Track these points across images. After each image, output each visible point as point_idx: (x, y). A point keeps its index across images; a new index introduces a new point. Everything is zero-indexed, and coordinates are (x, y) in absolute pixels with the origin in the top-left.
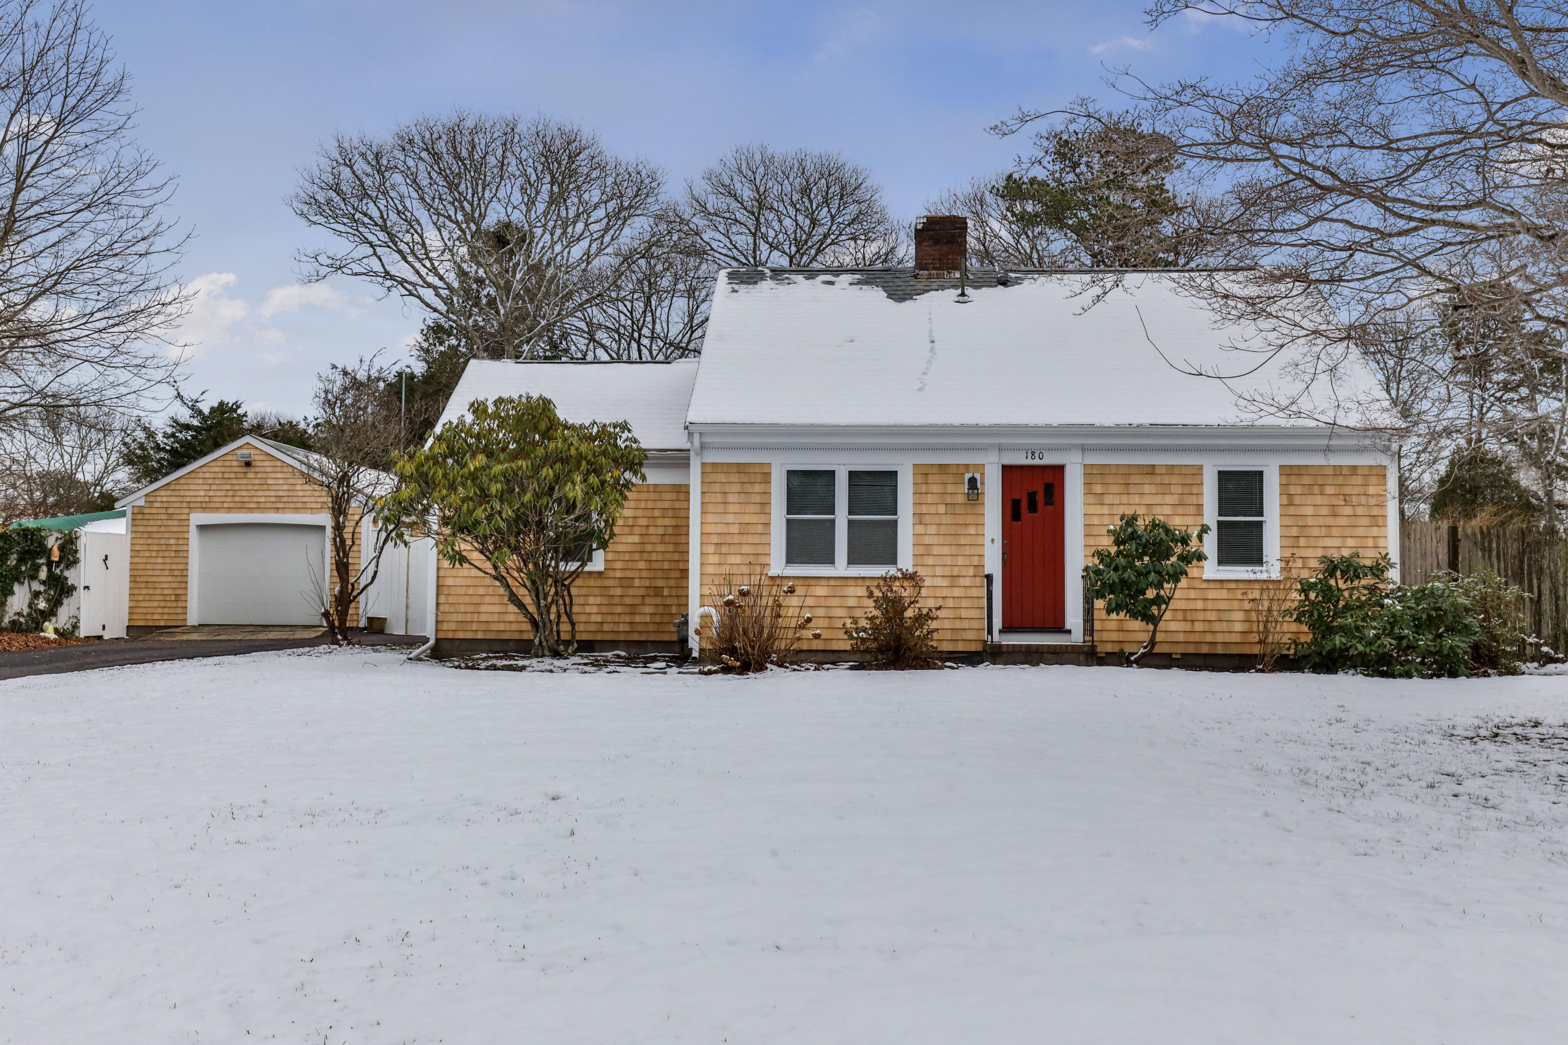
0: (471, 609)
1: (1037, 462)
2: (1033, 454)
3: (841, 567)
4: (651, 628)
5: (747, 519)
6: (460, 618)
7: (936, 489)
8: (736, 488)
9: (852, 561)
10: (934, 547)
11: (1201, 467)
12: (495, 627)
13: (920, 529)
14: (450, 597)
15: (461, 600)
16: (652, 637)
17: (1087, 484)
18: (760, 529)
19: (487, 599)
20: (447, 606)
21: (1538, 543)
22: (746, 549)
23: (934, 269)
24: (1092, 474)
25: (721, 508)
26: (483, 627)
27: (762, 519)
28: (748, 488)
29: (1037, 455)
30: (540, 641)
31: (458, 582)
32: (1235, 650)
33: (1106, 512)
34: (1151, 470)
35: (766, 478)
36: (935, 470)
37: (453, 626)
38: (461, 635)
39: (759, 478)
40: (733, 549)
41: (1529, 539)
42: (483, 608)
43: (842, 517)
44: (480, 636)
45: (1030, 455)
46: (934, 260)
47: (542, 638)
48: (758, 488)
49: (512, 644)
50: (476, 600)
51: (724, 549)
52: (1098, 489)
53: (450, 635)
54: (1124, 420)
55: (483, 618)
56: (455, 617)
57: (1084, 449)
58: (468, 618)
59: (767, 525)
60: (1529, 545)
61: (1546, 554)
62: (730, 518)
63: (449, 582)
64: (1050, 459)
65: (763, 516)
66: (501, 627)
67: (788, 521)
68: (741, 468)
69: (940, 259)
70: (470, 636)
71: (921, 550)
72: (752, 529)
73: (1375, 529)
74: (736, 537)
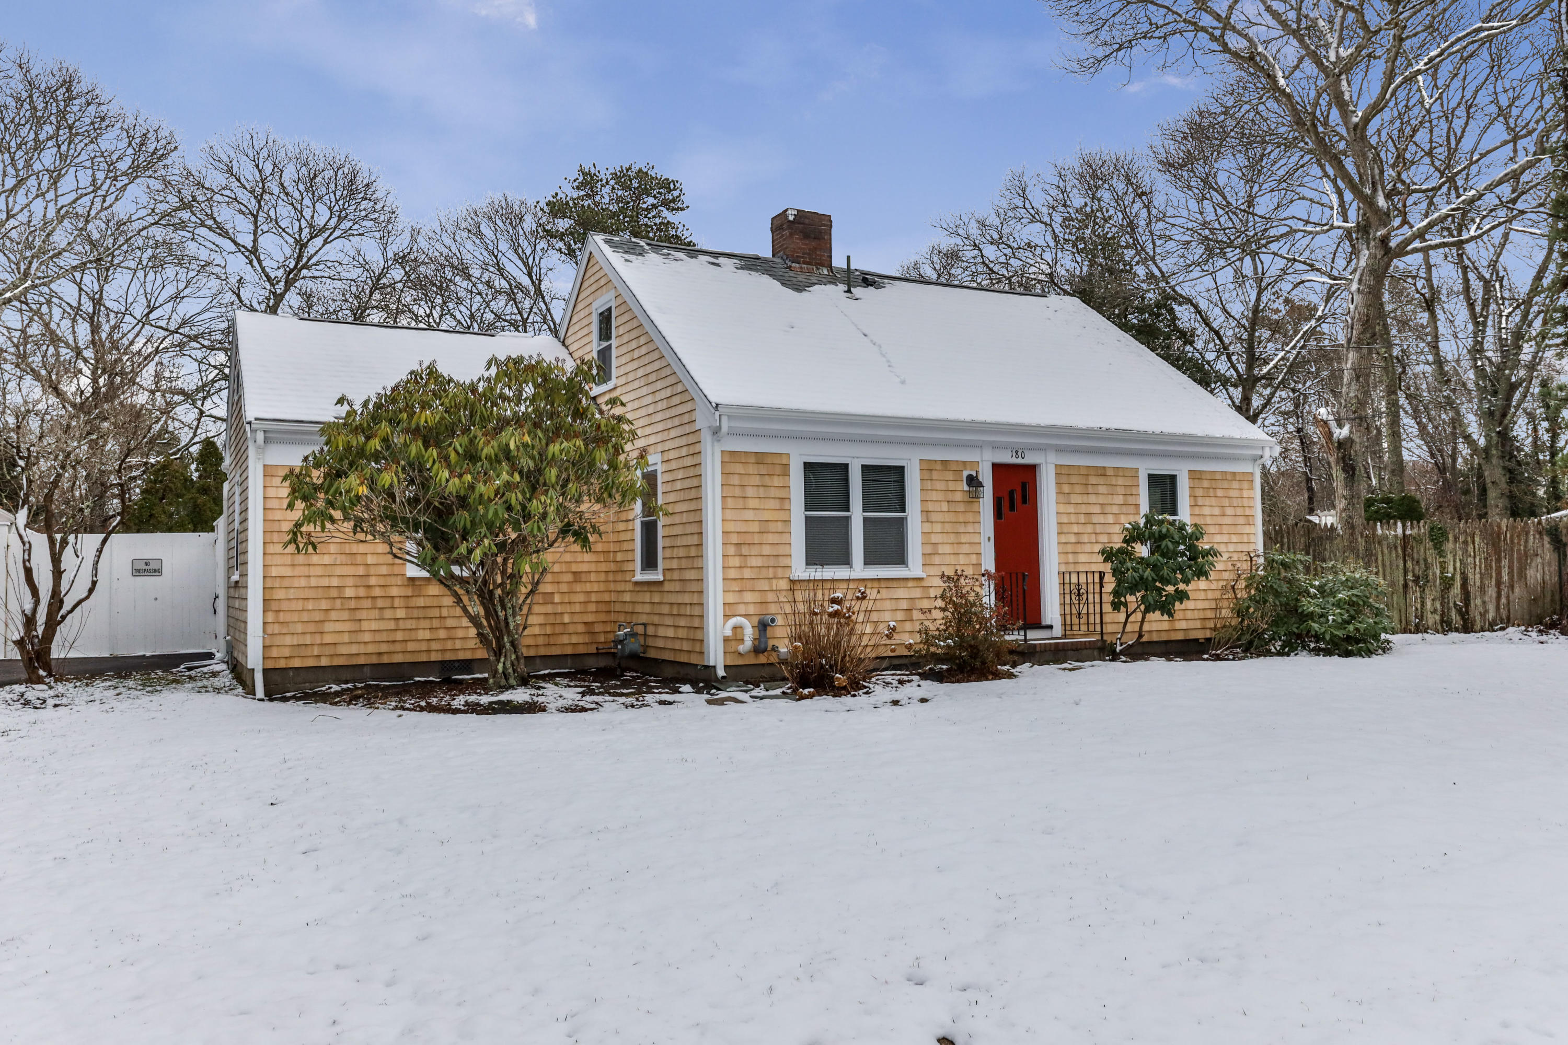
0: (311, 628)
1: (1020, 461)
2: (1017, 452)
3: (858, 569)
4: (541, 641)
5: (766, 516)
6: (295, 641)
7: (940, 485)
8: (756, 480)
9: (868, 562)
10: (940, 546)
11: (1137, 470)
12: (344, 650)
13: (927, 527)
14: (282, 614)
15: (295, 617)
16: (543, 652)
17: (1058, 483)
18: (780, 527)
19: (334, 615)
20: (276, 626)
21: (1321, 538)
22: (767, 550)
23: (805, 263)
24: (1062, 472)
25: (740, 503)
26: (328, 651)
27: (782, 516)
28: (767, 481)
29: (1019, 454)
30: (504, 667)
31: (292, 594)
32: (1164, 637)
33: (1072, 511)
34: (1102, 472)
35: (785, 470)
36: (939, 467)
37: (286, 652)
38: (297, 663)
39: (778, 470)
40: (755, 550)
41: (1314, 535)
42: (329, 627)
43: (857, 514)
44: (324, 662)
45: (1014, 454)
46: (804, 254)
47: (508, 665)
48: (777, 481)
49: (367, 671)
50: (318, 616)
51: (745, 550)
52: (1066, 489)
53: (282, 664)
54: (1095, 424)
55: (328, 639)
56: (288, 640)
57: (1059, 450)
58: (308, 640)
59: (787, 522)
60: (1313, 539)
61: (1328, 547)
62: (749, 515)
63: (280, 594)
64: (1029, 460)
65: (783, 512)
66: (354, 649)
67: (807, 518)
68: (760, 458)
69: (809, 254)
70: (310, 663)
71: (929, 549)
72: (772, 527)
73: (1248, 526)
74: (756, 536)
